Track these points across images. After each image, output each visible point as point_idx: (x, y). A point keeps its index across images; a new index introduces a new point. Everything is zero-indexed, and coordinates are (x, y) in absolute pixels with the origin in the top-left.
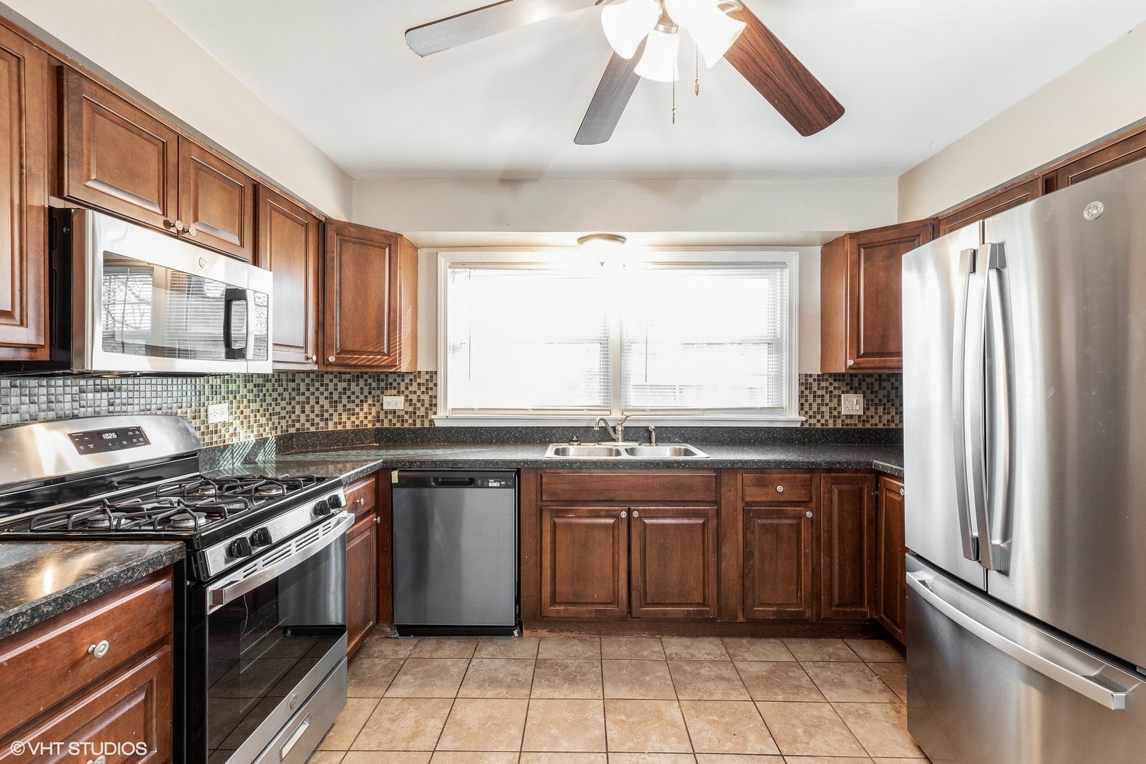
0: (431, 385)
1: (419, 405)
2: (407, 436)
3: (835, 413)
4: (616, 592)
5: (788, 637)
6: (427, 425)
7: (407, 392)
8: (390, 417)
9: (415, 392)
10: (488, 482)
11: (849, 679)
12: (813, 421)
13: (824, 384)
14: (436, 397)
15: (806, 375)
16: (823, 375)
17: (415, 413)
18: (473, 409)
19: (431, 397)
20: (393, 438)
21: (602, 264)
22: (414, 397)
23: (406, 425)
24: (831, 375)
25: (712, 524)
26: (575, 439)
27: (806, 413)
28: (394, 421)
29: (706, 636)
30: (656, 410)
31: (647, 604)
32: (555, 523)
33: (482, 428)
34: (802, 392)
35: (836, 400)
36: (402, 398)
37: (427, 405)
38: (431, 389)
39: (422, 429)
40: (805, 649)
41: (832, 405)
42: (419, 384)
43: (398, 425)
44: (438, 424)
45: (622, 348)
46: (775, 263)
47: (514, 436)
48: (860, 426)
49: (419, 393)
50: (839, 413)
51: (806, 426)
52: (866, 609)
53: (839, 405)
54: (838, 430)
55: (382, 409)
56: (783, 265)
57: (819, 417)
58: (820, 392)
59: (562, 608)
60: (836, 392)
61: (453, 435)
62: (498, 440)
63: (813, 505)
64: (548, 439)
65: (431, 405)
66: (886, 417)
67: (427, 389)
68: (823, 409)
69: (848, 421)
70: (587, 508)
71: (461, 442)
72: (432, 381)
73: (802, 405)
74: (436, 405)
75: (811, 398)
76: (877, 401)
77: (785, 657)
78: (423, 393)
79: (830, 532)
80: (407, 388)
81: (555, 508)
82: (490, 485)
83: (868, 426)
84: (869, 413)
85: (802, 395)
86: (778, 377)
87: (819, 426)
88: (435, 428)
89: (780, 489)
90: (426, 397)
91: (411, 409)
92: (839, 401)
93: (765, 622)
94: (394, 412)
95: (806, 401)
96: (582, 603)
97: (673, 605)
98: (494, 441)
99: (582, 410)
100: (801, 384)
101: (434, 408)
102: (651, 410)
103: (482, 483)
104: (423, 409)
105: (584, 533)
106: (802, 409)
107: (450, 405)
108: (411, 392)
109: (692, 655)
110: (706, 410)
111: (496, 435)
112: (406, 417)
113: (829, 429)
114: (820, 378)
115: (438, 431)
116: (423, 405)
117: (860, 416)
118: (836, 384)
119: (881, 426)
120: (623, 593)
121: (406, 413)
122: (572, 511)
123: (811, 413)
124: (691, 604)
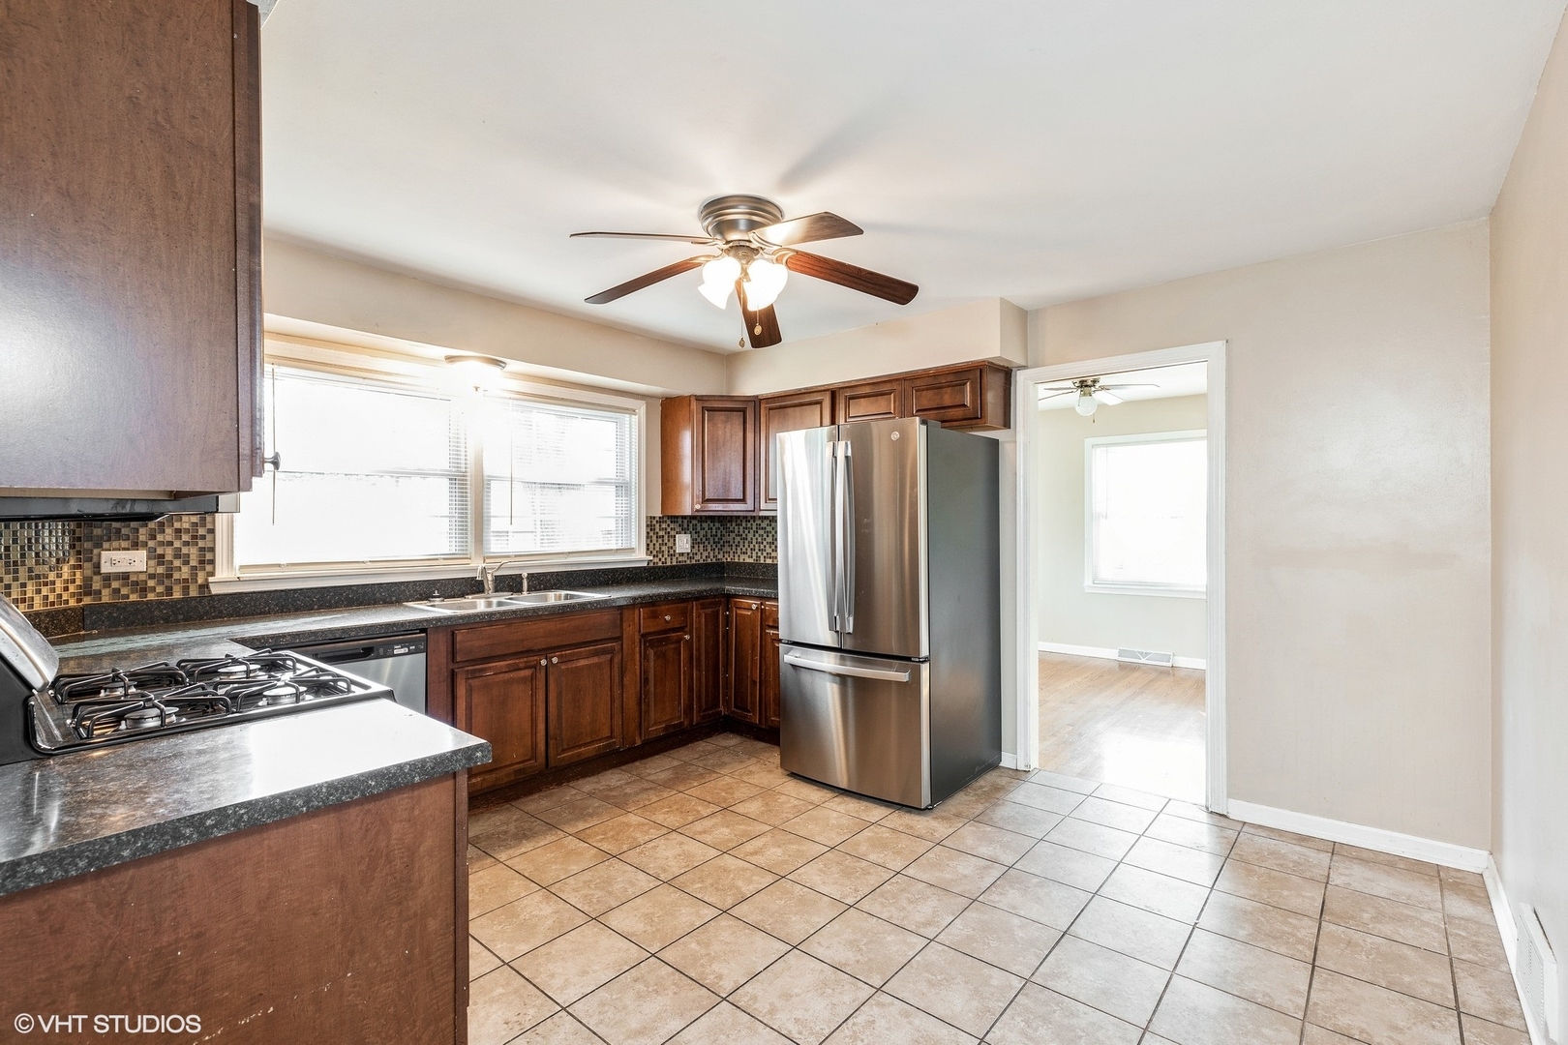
0: (201, 531)
1: (177, 563)
2: (156, 613)
3: (672, 552)
4: (534, 747)
5: (666, 751)
6: (193, 593)
7: (151, 544)
8: (115, 585)
9: (170, 544)
10: (393, 649)
11: (726, 759)
12: (656, 560)
13: (664, 526)
14: (212, 550)
15: (651, 517)
16: (663, 517)
17: (170, 576)
18: (279, 565)
19: (202, 549)
20: (125, 619)
21: (477, 389)
22: (169, 552)
23: (151, 597)
24: (669, 517)
25: (617, 660)
26: (436, 594)
27: (651, 552)
28: (124, 591)
29: (606, 770)
30: (520, 556)
31: (564, 751)
32: (470, 685)
33: (295, 590)
34: (648, 533)
35: (672, 540)
36: (142, 554)
37: (193, 563)
38: (203, 537)
39: (186, 600)
40: (684, 754)
41: (670, 545)
42: (178, 531)
43: (133, 597)
44: (215, 590)
45: (482, 485)
46: (627, 409)
47: (347, 598)
48: (688, 562)
49: (177, 544)
50: (674, 551)
51: (651, 565)
52: (722, 708)
53: (675, 544)
54: (674, 566)
55: (99, 573)
56: (632, 412)
57: (660, 556)
58: (661, 533)
59: (479, 779)
60: (672, 533)
61: (245, 605)
62: (321, 605)
63: (687, 629)
64: (394, 599)
65: (202, 562)
66: (705, 554)
67: (195, 537)
68: (664, 548)
69: (680, 559)
70: (505, 663)
71: (261, 613)
72: (204, 525)
73: (648, 545)
74: (212, 562)
75: (654, 538)
76: (699, 540)
77: (676, 763)
78: (186, 544)
79: (698, 650)
80: (153, 537)
81: (471, 668)
82: (396, 652)
83: (694, 562)
84: (694, 551)
85: (648, 536)
86: (628, 519)
87: (660, 564)
88: (213, 597)
89: (668, 618)
90: (193, 551)
91: (160, 570)
92: (675, 540)
93: (659, 739)
94: (125, 576)
95: (651, 541)
96: (500, 768)
97: (585, 745)
98: (316, 607)
99: (437, 559)
100: (647, 526)
101: (209, 568)
102: (516, 556)
103: (385, 652)
104: (185, 569)
105: (502, 691)
106: (648, 549)
107: (239, 559)
108: (162, 544)
109: (609, 786)
110: (569, 553)
111: (318, 599)
112: (151, 583)
113: (668, 567)
114: (661, 520)
115: (219, 600)
116: (187, 563)
117: (688, 554)
118: (672, 526)
119: (701, 561)
120: (541, 746)
121: (152, 576)
122: (489, 669)
123: (655, 553)
124: (600, 740)
